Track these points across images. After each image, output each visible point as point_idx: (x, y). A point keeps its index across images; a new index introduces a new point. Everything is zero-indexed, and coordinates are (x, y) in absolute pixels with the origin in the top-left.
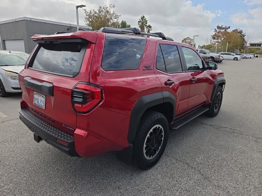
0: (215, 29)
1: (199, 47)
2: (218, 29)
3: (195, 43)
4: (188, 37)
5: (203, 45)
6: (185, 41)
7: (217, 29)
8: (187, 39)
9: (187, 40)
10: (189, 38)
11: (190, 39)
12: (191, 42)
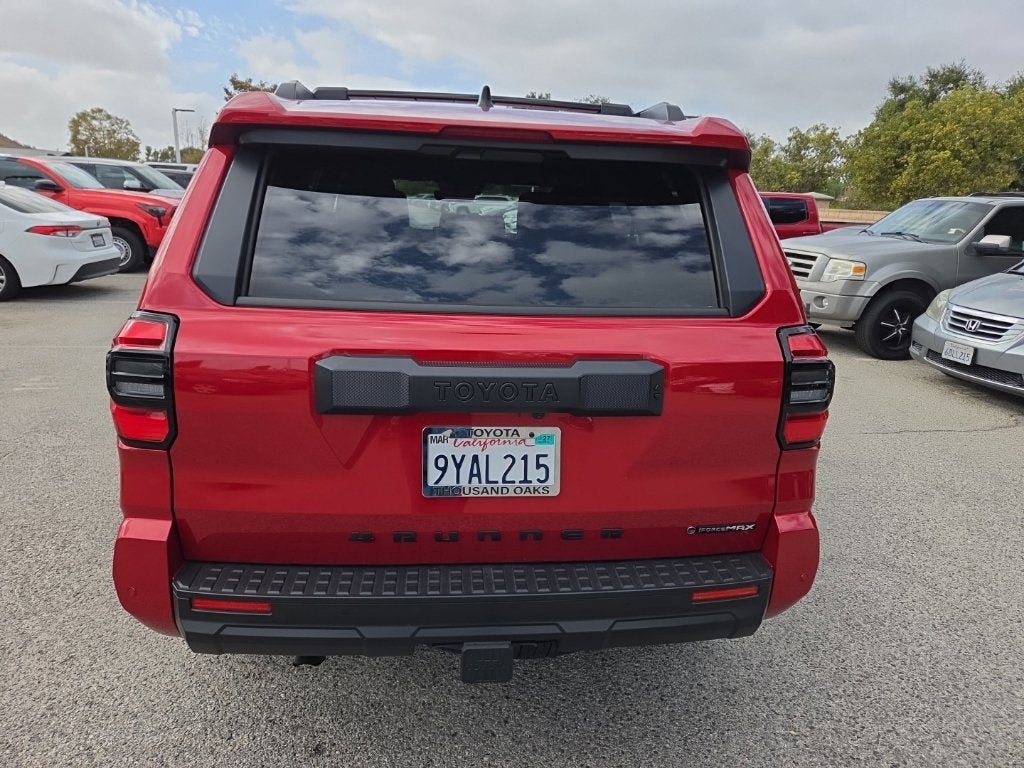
0: (227, 91)
1: (148, 155)
2: (235, 88)
3: (137, 139)
4: (96, 106)
5: (167, 147)
6: (83, 123)
7: (231, 89)
8: (94, 118)
9: (94, 122)
10: (100, 111)
11: (109, 117)
12: (114, 131)
